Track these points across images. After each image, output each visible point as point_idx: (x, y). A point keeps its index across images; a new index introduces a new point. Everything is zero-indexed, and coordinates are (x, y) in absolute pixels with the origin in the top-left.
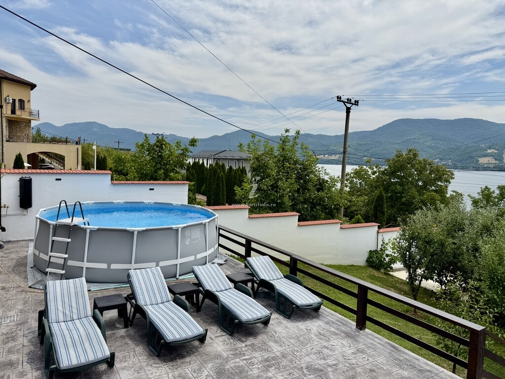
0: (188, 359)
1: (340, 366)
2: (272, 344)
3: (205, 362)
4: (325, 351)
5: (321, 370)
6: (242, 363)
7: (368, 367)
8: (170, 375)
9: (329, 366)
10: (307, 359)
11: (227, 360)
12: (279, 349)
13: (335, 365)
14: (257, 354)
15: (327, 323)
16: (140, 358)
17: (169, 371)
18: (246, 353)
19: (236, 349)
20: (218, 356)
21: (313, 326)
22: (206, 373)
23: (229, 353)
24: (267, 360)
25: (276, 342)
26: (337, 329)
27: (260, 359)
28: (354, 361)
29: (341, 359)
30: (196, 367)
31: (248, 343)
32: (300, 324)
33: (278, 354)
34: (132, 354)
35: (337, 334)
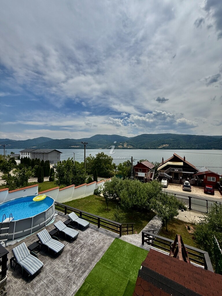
0: (62, 255)
1: (97, 241)
2: (81, 241)
3: (67, 254)
4: (93, 238)
5: (93, 244)
6: (76, 250)
7: (102, 239)
8: (60, 262)
9: (95, 242)
10: (90, 242)
11: (72, 250)
12: (83, 242)
13: (96, 241)
14: (78, 246)
15: (91, 228)
16: (49, 260)
17: (59, 261)
18: (76, 246)
19: (73, 246)
20: (69, 250)
21: (89, 230)
22: (68, 257)
23: (71, 248)
24: (81, 246)
25: (81, 240)
26: (94, 230)
27: (79, 247)
28: (99, 238)
29: (97, 239)
30: (65, 256)
31: (75, 243)
32: (85, 231)
33: (83, 243)
34: (46, 260)
35: (94, 231)
